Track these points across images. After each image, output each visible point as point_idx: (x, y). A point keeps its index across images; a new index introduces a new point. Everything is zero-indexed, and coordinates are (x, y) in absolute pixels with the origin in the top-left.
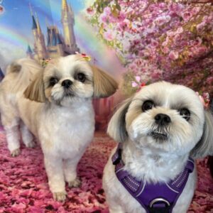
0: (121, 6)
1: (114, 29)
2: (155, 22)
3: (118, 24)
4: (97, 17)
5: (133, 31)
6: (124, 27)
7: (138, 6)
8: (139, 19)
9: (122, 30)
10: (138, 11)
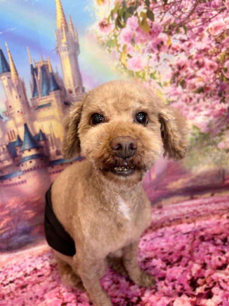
0: (154, 12)
1: (143, 52)
2: (208, 31)
3: (150, 43)
4: (116, 36)
5: (174, 49)
6: (159, 46)
7: (179, 10)
8: (182, 29)
9: (156, 51)
10: (179, 17)
